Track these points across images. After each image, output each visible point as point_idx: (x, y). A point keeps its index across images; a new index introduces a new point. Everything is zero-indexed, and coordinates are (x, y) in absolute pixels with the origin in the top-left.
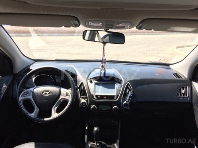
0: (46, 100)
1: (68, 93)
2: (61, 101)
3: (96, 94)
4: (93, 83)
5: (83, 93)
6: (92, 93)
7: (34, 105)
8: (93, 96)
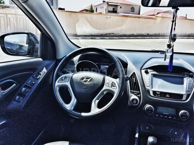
0: (86, 89)
1: (114, 83)
2: (105, 93)
3: (154, 89)
4: (150, 74)
5: (135, 86)
6: (147, 88)
7: (71, 94)
8: (148, 91)
